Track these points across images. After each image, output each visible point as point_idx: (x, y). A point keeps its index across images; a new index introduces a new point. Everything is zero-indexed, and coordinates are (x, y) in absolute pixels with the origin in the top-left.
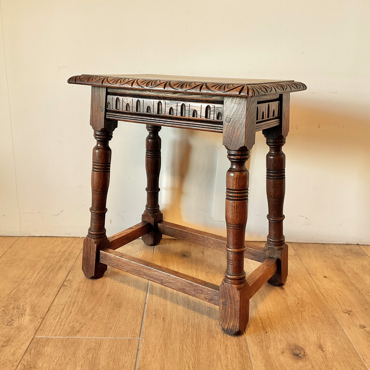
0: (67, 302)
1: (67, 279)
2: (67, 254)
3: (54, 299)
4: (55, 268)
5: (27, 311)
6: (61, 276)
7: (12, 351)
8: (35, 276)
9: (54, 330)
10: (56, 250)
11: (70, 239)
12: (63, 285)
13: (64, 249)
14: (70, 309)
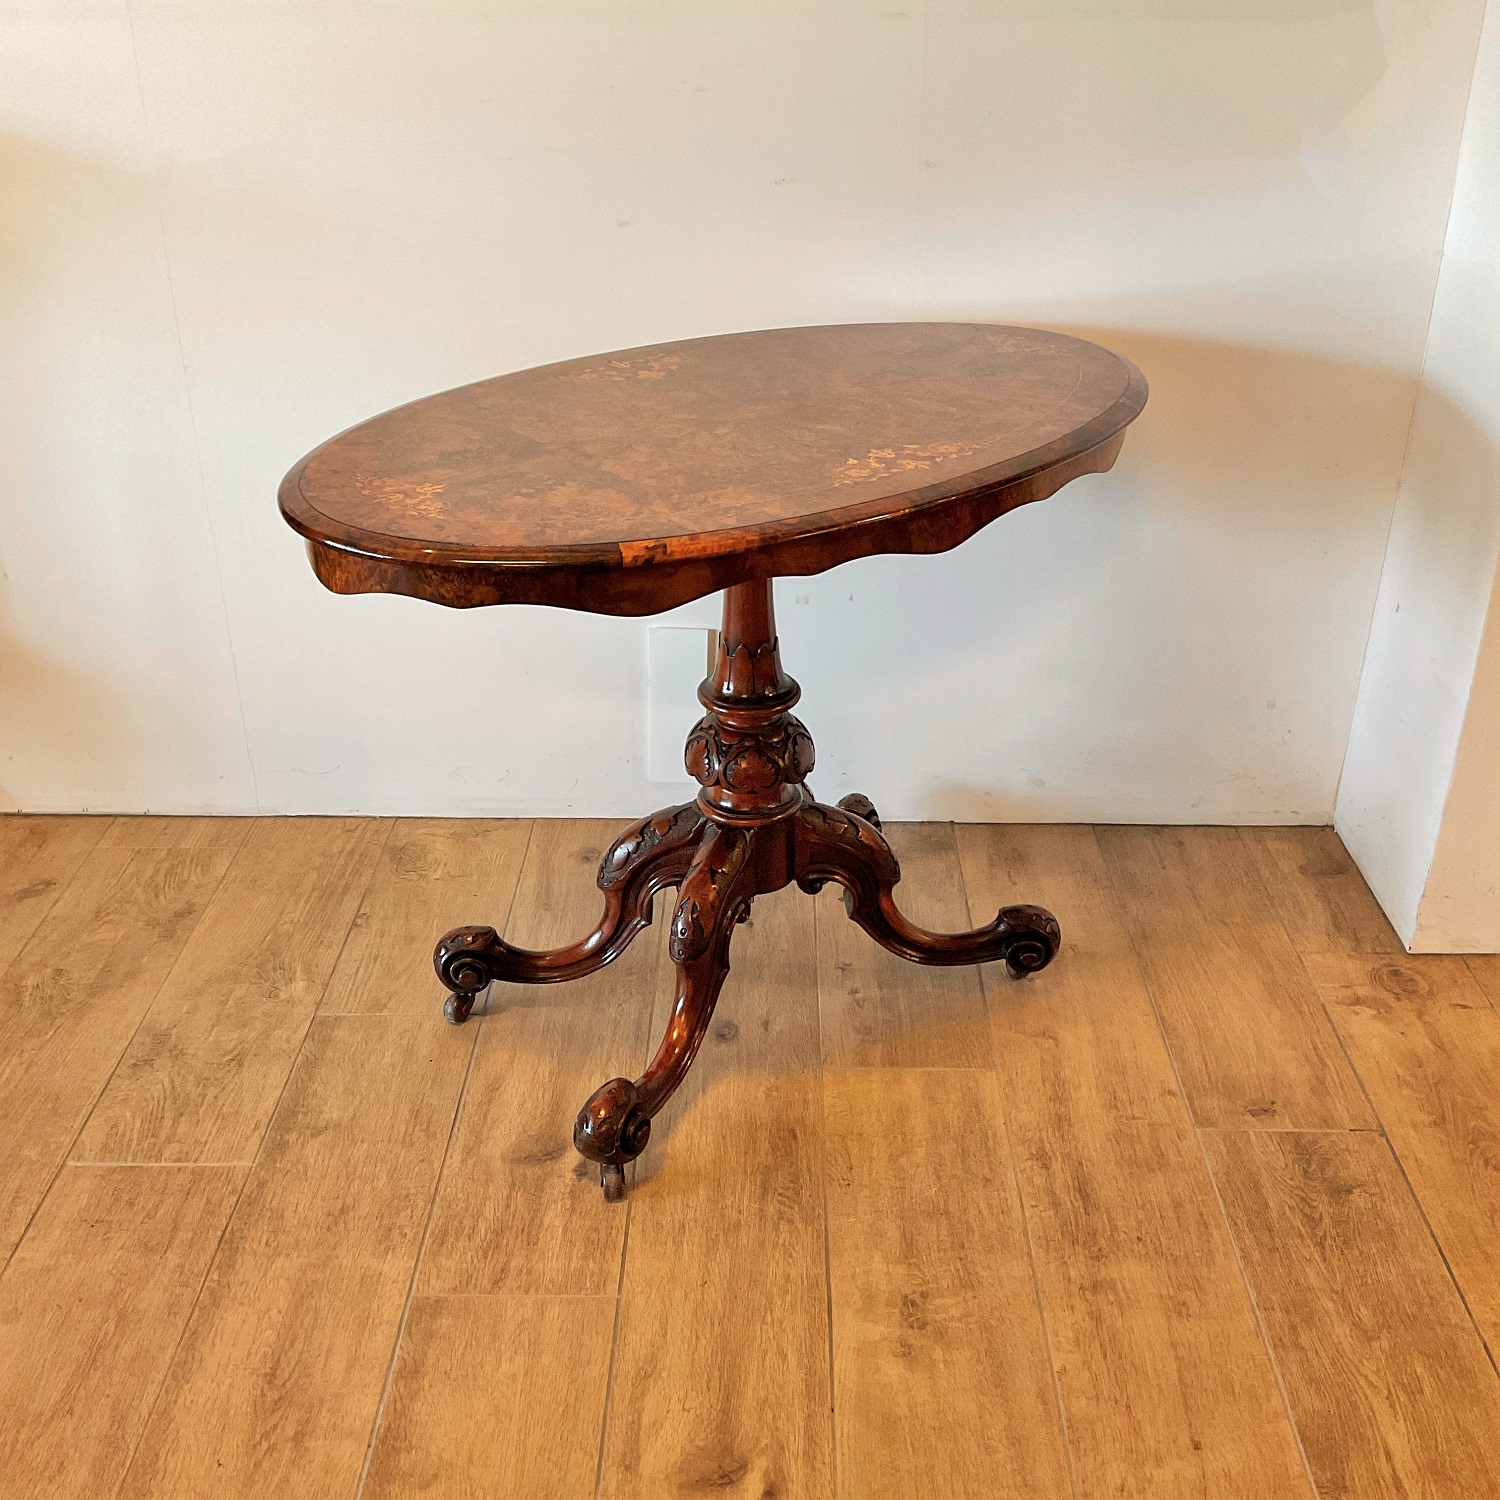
0: (363, 955)
1: (361, 912)
2: (357, 857)
3: (340, 954)
4: (337, 889)
5: (298, 973)
6: (350, 905)
7: (284, 1037)
8: (301, 905)
9: (347, 1003)
10: (336, 850)
11: (361, 820)
12: (354, 924)
13: (349, 847)
14: (369, 970)
